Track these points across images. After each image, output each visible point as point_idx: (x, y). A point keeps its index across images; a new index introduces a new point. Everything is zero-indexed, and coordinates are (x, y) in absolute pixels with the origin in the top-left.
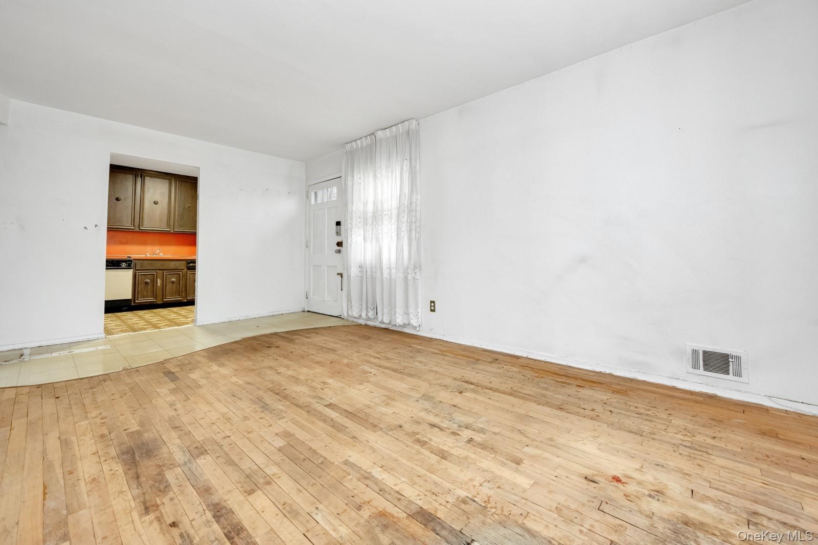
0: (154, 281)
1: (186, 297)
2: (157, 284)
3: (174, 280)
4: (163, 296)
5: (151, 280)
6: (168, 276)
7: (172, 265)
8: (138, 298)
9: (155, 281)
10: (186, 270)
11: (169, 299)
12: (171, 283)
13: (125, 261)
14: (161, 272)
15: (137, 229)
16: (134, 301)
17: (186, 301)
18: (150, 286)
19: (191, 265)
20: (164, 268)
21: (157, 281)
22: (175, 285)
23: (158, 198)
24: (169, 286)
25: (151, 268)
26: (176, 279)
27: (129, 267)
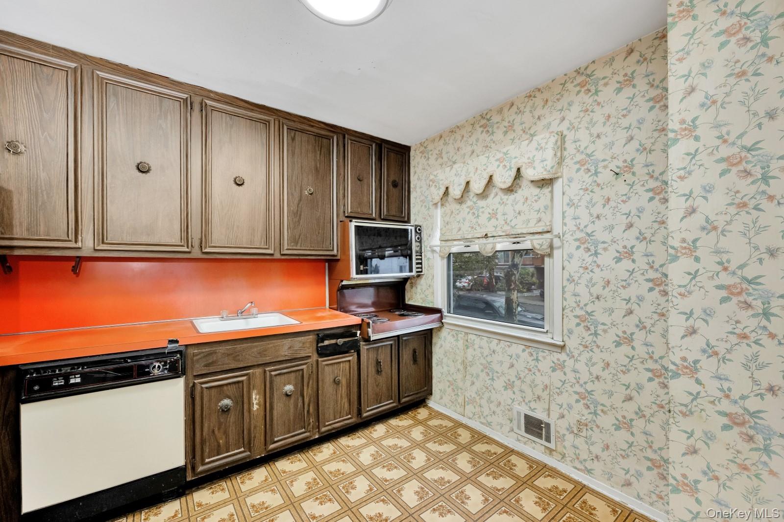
0: (242, 401)
1: (318, 427)
2: (250, 410)
3: (289, 388)
4: (268, 435)
5: (236, 402)
6: (278, 380)
7: (284, 349)
8: (203, 460)
9: (246, 400)
10: (315, 357)
11: (281, 440)
12: (285, 398)
13: (159, 355)
14: (258, 371)
15: (196, 253)
16: (193, 468)
17: (317, 437)
18: (232, 418)
19: (326, 343)
20: (267, 359)
21: (250, 398)
22: (292, 401)
23: (243, 172)
24: (279, 407)
25: (233, 366)
26: (295, 386)
27: (175, 370)
